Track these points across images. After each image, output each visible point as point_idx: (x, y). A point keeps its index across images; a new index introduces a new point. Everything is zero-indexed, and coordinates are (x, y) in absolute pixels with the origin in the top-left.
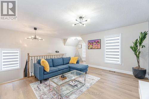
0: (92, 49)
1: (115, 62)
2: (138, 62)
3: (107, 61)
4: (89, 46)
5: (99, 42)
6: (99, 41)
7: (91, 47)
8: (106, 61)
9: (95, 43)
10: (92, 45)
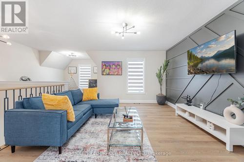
0: (109, 74)
1: (138, 92)
2: (161, 91)
3: (131, 90)
4: (104, 70)
5: (119, 66)
6: (120, 64)
7: (108, 72)
8: (129, 91)
9: (114, 66)
10: (110, 69)
